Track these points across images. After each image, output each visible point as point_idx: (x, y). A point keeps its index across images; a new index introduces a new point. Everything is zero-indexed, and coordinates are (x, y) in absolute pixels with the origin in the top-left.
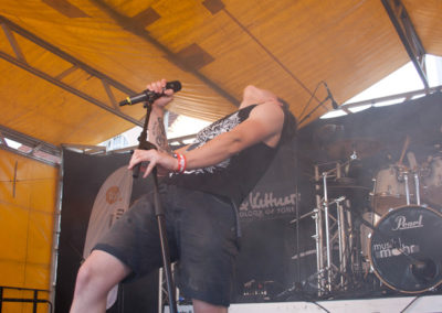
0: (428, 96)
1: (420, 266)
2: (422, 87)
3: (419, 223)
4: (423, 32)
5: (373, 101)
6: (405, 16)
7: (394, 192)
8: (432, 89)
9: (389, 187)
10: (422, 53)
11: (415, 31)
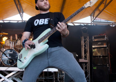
0: (22, 22)
1: (11, 61)
2: (21, 20)
3: (12, 52)
4: (24, 8)
5: (10, 21)
6: (20, 5)
7: (9, 45)
8: (23, 21)
9: (8, 44)
10: (23, 12)
11: (22, 8)
